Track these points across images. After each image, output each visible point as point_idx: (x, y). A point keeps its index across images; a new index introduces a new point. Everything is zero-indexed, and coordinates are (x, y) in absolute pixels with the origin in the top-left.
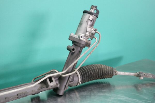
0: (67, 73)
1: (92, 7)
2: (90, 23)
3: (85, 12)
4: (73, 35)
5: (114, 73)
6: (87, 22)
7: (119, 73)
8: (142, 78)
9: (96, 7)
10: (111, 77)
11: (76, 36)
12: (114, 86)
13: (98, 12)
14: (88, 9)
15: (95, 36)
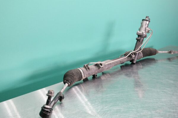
0: (137, 51)
1: (147, 17)
2: (147, 25)
3: (143, 20)
4: (139, 32)
5: (157, 52)
6: (146, 25)
7: (159, 52)
8: (172, 53)
9: (148, 17)
10: (155, 55)
11: (141, 32)
12: (157, 60)
13: (149, 19)
14: (145, 18)
15: (150, 31)
